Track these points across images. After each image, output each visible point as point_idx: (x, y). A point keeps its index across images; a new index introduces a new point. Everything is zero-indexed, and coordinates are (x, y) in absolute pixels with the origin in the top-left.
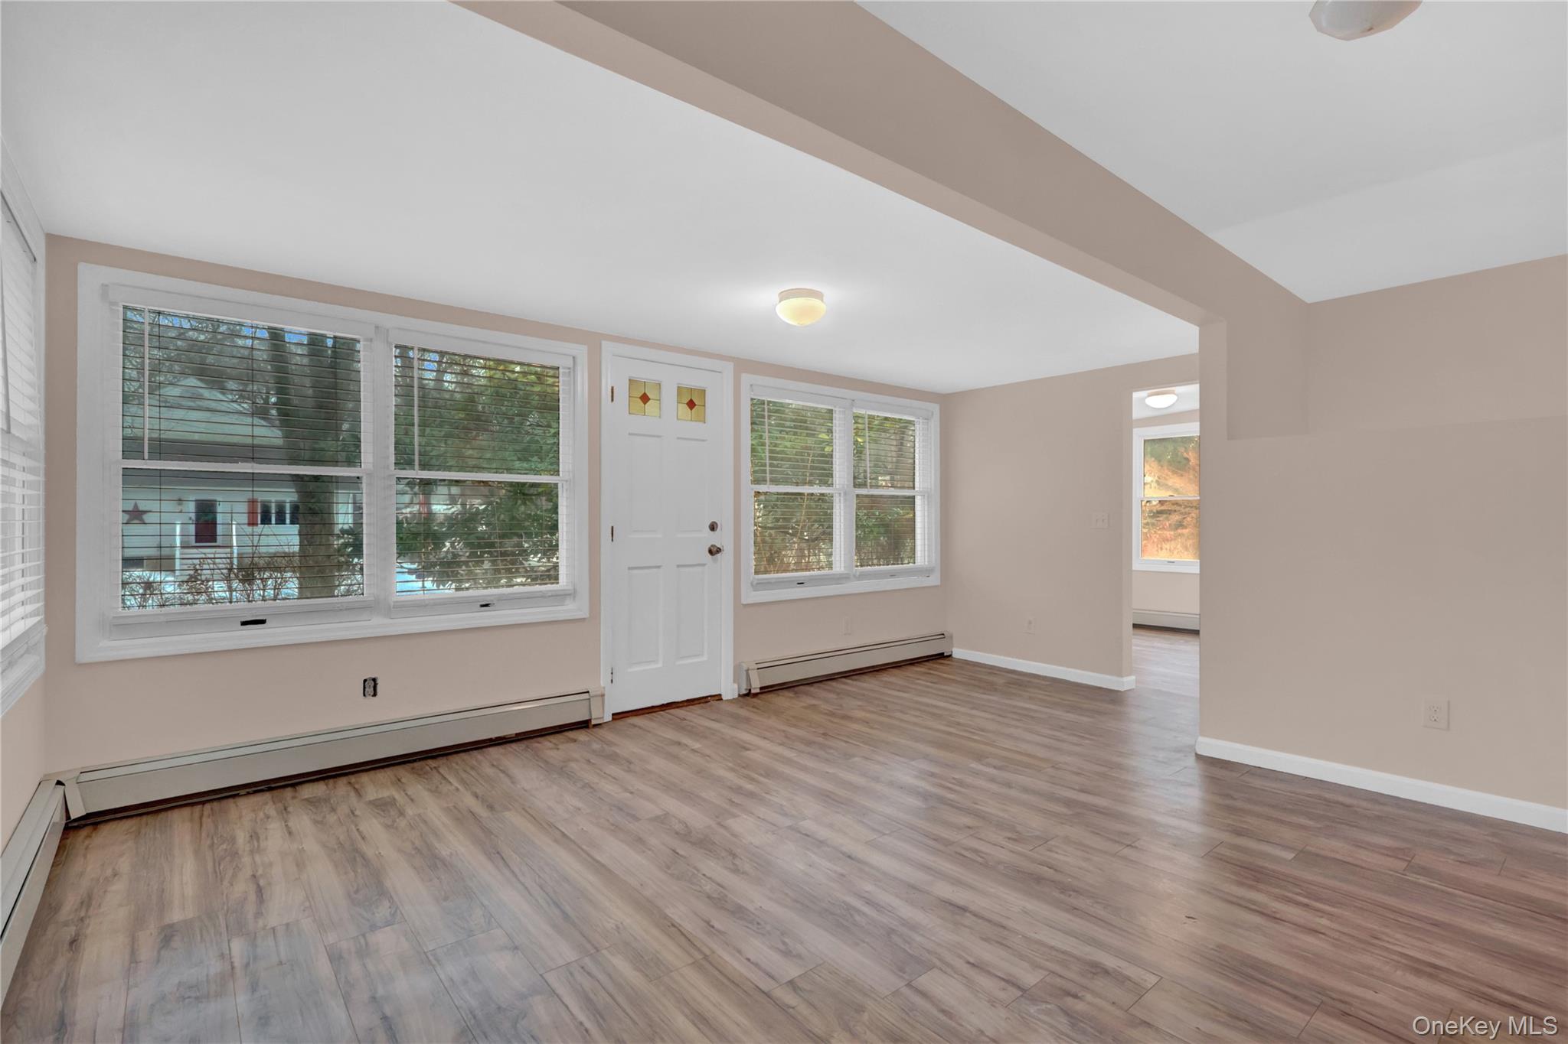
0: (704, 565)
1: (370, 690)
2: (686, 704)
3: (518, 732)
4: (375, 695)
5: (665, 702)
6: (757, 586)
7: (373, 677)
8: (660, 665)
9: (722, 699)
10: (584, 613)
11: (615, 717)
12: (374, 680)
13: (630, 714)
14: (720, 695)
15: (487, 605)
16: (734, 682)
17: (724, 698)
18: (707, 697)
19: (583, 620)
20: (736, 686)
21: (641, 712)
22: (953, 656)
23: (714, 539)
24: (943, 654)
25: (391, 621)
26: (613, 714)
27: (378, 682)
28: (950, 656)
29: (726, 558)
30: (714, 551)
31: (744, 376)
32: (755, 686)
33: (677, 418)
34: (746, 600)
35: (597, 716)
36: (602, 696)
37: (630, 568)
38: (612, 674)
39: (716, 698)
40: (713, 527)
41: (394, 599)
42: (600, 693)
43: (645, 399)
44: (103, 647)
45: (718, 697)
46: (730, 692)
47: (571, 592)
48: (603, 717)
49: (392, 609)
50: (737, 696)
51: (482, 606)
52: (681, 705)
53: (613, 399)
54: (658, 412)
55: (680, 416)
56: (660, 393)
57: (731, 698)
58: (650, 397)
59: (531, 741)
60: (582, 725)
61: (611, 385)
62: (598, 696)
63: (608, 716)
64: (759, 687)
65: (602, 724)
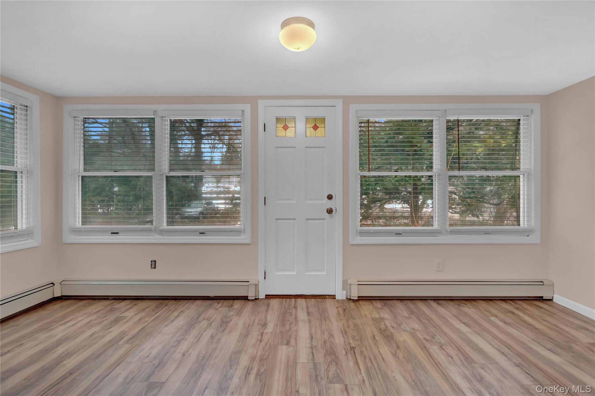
0: (324, 219)
1: (153, 266)
2: (311, 297)
3: (215, 296)
4: (155, 268)
6: (362, 233)
7: (154, 260)
8: (294, 273)
9: (335, 298)
10: (248, 241)
11: (267, 297)
12: (155, 261)
13: (276, 297)
14: (335, 296)
15: (203, 233)
16: (343, 289)
17: (337, 298)
18: (326, 295)
19: (248, 244)
20: (345, 292)
21: (282, 297)
22: (554, 300)
23: (330, 204)
24: (542, 297)
25: (162, 237)
26: (266, 295)
27: (157, 262)
28: (551, 300)
29: (338, 217)
30: (330, 211)
31: (351, 106)
32: (355, 295)
33: (306, 136)
34: (352, 242)
35: (251, 295)
36: (256, 285)
37: (276, 219)
38: (265, 274)
39: (332, 297)
40: (330, 197)
41: (161, 228)
42: (254, 283)
43: (286, 128)
44: (70, 238)
45: (333, 297)
46: (341, 295)
47: (240, 230)
48: (255, 296)
49: (162, 232)
50: (345, 299)
51: (200, 233)
52: (308, 297)
53: (265, 130)
54: (294, 134)
55: (308, 134)
56: (295, 123)
57: (342, 299)
58: (289, 126)
59: (218, 301)
60: (245, 298)
61: (264, 123)
62: (253, 285)
63: (262, 296)
64: (357, 296)
65: (256, 299)
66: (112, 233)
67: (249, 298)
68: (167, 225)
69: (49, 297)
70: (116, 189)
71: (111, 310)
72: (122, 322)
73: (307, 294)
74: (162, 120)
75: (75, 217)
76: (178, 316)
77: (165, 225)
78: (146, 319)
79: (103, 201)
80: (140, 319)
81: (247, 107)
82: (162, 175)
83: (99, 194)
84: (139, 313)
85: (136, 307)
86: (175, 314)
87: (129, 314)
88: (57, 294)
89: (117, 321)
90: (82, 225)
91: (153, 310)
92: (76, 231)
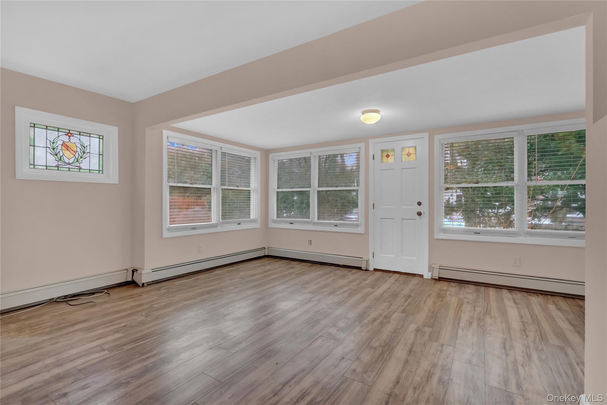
0: (415, 219)
1: (310, 243)
2: (405, 274)
3: (343, 264)
5: (396, 271)
6: (445, 231)
8: (393, 256)
9: (423, 277)
10: (362, 232)
11: (375, 270)
12: (311, 241)
13: (381, 271)
14: (423, 275)
15: (337, 226)
16: (429, 271)
17: (424, 277)
18: (416, 274)
19: (363, 234)
20: (430, 274)
21: (385, 271)
23: (419, 209)
25: (314, 226)
26: (374, 269)
27: (312, 241)
29: (425, 218)
30: (419, 214)
31: (436, 136)
32: (436, 276)
33: (402, 161)
34: (437, 237)
35: (364, 267)
36: (367, 261)
37: (381, 218)
38: (373, 254)
39: (420, 276)
40: (419, 204)
41: (314, 221)
42: (366, 259)
43: (388, 156)
44: (272, 225)
45: (422, 276)
46: (427, 275)
47: (357, 224)
48: (366, 268)
49: (315, 224)
50: (430, 278)
51: (335, 226)
52: (403, 274)
53: (373, 159)
54: (393, 160)
55: (403, 159)
56: (394, 153)
57: (427, 278)
58: (390, 155)
59: (344, 268)
60: (360, 268)
61: (373, 154)
62: (365, 260)
63: (371, 268)
64: (438, 276)
65: (366, 270)
66: (290, 223)
67: (362, 268)
68: (318, 220)
69: (262, 255)
70: (295, 198)
71: (289, 264)
72: (294, 268)
73: (403, 272)
74: (315, 157)
75: (274, 214)
76: (320, 270)
77: (316, 220)
78: (305, 269)
79: (286, 207)
80: (302, 269)
81: (362, 145)
82: (315, 190)
83: (284, 202)
84: (301, 267)
85: (301, 265)
86: (319, 269)
87: (298, 266)
88: (266, 254)
89: (292, 268)
90: (277, 218)
91: (309, 267)
92: (274, 221)
